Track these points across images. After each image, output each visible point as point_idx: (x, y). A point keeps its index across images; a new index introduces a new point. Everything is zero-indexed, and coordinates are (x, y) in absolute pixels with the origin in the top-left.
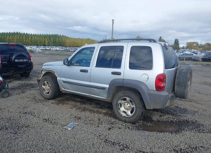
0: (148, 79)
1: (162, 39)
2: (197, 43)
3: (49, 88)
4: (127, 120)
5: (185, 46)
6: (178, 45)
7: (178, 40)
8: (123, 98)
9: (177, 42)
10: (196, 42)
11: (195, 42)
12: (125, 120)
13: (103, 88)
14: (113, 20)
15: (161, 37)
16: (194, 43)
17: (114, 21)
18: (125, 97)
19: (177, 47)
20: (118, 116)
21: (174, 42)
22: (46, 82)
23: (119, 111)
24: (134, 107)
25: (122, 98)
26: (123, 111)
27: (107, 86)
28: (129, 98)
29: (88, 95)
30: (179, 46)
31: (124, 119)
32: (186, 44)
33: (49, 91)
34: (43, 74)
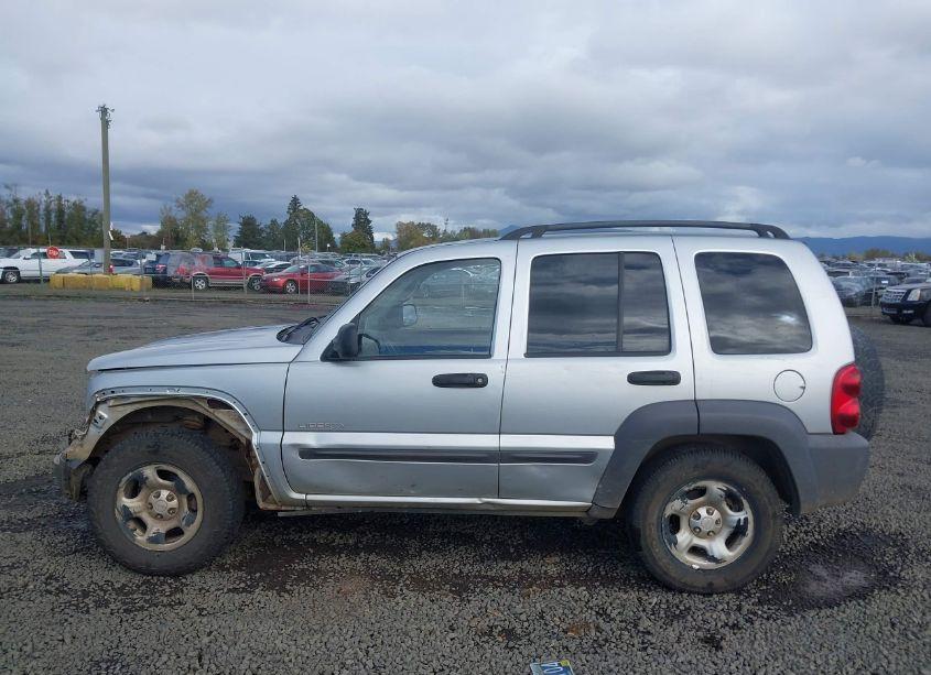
0: (804, 388)
1: (301, 208)
2: (432, 228)
3: (174, 503)
4: (719, 582)
5: (391, 238)
6: (371, 234)
7: (366, 214)
8: (693, 486)
9: (362, 220)
10: (429, 225)
11: (426, 222)
12: (711, 584)
13: (587, 456)
14: (104, 111)
15: (295, 201)
16: (422, 226)
17: (112, 116)
18: (701, 484)
19: (367, 242)
20: (673, 573)
21: (352, 221)
22: (149, 472)
23: (674, 552)
24: (746, 519)
25: (686, 489)
26: (692, 544)
27: (608, 443)
28: (721, 485)
29: (476, 501)
30: (372, 238)
31: (701, 582)
32: (394, 229)
33: (184, 523)
34: (100, 422)
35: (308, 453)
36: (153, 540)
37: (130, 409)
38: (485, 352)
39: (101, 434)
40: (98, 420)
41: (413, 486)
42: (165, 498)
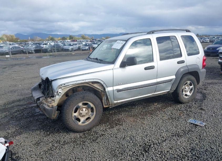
0: (200, 61)
3: (87, 111)
13: (171, 80)
18: (186, 82)
22: (81, 104)
24: (193, 87)
26: (185, 94)
27: (174, 77)
28: (189, 81)
31: (187, 101)
33: (91, 116)
34: (60, 94)
35: (119, 91)
36: (83, 123)
37: (68, 89)
38: (152, 60)
39: (60, 97)
40: (59, 93)
41: (139, 94)
42: (84, 111)
